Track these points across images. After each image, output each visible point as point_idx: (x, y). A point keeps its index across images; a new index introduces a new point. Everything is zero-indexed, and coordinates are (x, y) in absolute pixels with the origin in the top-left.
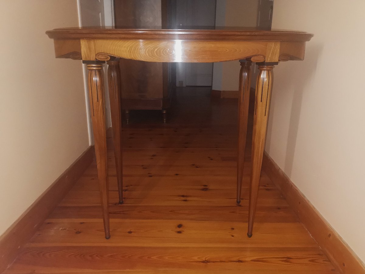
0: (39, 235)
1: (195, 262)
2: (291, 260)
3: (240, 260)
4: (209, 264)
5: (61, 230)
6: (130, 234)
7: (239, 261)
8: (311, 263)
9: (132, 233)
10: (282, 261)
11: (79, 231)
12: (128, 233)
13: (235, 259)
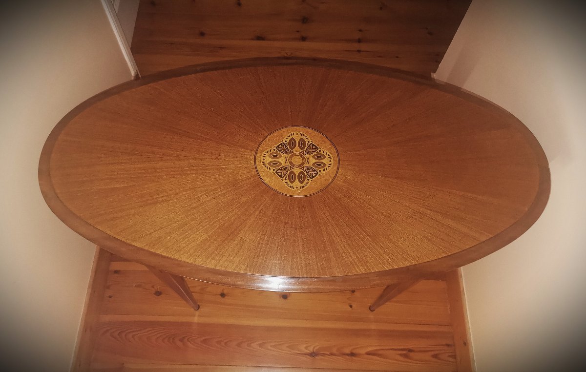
0: (110, 297)
1: (302, 354)
2: (412, 354)
3: (354, 351)
4: (317, 357)
5: (136, 286)
6: (223, 299)
7: (352, 354)
8: (434, 360)
9: (226, 297)
10: (401, 355)
11: (159, 290)
12: (220, 297)
13: (347, 351)
